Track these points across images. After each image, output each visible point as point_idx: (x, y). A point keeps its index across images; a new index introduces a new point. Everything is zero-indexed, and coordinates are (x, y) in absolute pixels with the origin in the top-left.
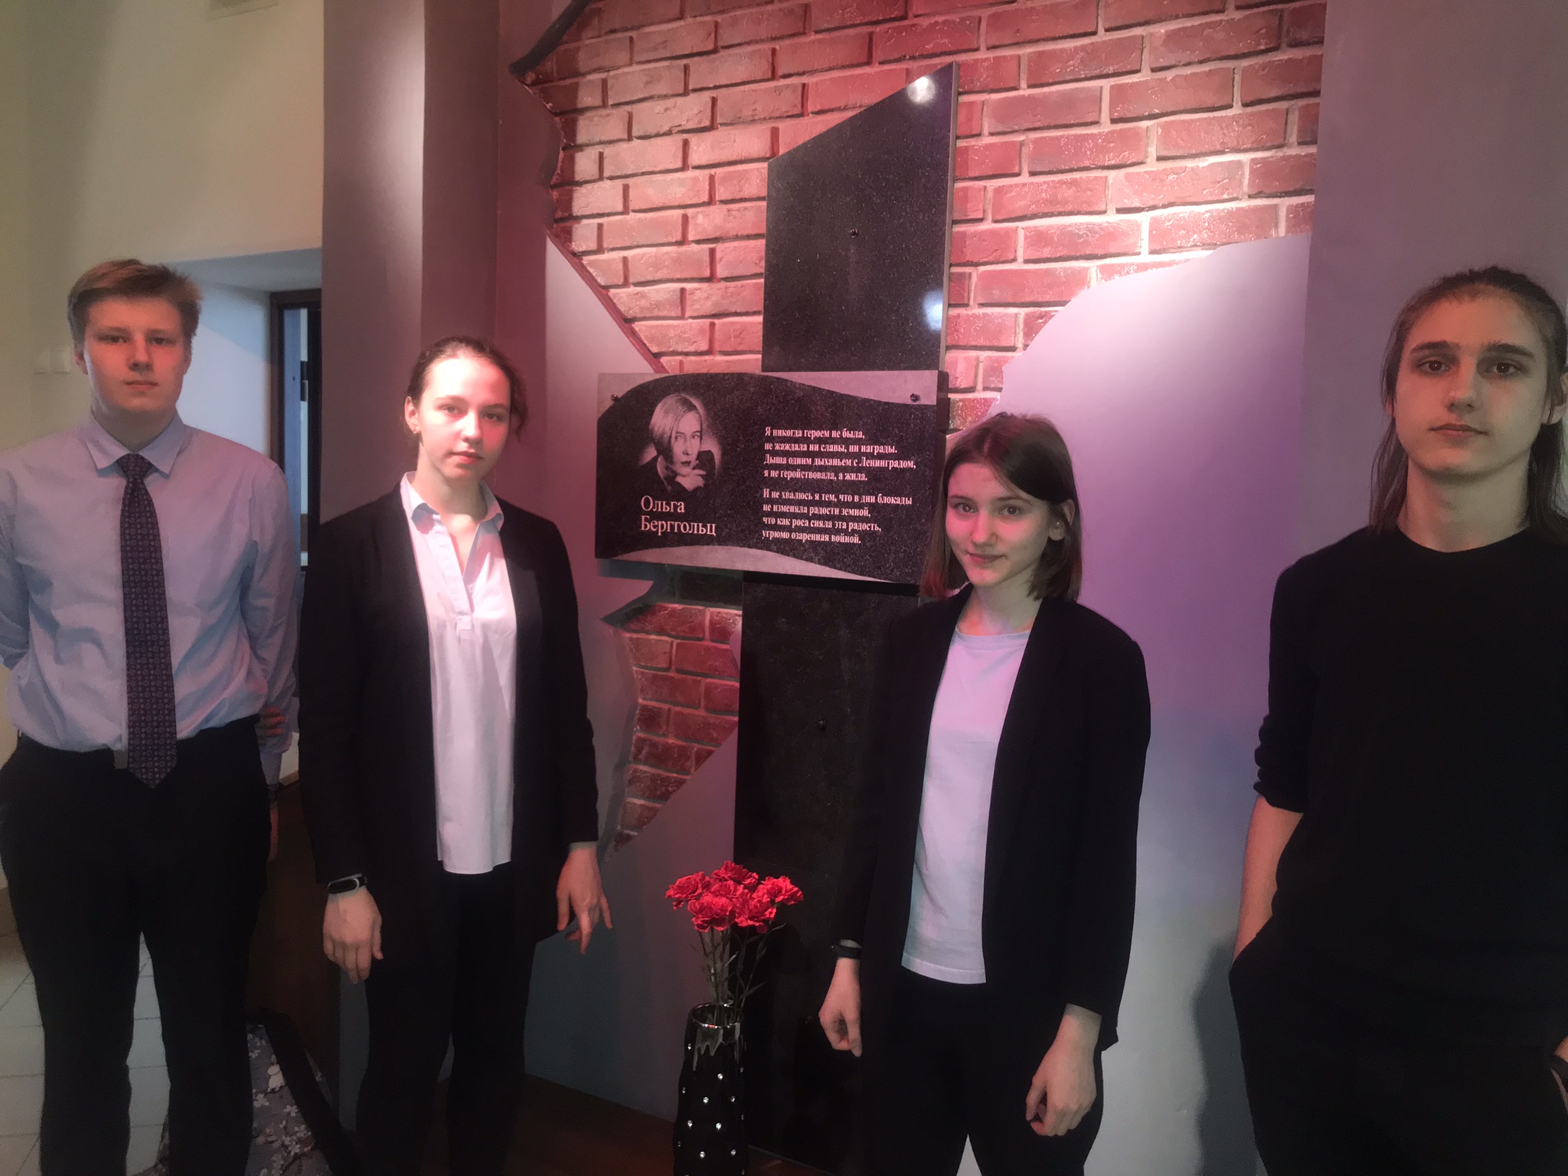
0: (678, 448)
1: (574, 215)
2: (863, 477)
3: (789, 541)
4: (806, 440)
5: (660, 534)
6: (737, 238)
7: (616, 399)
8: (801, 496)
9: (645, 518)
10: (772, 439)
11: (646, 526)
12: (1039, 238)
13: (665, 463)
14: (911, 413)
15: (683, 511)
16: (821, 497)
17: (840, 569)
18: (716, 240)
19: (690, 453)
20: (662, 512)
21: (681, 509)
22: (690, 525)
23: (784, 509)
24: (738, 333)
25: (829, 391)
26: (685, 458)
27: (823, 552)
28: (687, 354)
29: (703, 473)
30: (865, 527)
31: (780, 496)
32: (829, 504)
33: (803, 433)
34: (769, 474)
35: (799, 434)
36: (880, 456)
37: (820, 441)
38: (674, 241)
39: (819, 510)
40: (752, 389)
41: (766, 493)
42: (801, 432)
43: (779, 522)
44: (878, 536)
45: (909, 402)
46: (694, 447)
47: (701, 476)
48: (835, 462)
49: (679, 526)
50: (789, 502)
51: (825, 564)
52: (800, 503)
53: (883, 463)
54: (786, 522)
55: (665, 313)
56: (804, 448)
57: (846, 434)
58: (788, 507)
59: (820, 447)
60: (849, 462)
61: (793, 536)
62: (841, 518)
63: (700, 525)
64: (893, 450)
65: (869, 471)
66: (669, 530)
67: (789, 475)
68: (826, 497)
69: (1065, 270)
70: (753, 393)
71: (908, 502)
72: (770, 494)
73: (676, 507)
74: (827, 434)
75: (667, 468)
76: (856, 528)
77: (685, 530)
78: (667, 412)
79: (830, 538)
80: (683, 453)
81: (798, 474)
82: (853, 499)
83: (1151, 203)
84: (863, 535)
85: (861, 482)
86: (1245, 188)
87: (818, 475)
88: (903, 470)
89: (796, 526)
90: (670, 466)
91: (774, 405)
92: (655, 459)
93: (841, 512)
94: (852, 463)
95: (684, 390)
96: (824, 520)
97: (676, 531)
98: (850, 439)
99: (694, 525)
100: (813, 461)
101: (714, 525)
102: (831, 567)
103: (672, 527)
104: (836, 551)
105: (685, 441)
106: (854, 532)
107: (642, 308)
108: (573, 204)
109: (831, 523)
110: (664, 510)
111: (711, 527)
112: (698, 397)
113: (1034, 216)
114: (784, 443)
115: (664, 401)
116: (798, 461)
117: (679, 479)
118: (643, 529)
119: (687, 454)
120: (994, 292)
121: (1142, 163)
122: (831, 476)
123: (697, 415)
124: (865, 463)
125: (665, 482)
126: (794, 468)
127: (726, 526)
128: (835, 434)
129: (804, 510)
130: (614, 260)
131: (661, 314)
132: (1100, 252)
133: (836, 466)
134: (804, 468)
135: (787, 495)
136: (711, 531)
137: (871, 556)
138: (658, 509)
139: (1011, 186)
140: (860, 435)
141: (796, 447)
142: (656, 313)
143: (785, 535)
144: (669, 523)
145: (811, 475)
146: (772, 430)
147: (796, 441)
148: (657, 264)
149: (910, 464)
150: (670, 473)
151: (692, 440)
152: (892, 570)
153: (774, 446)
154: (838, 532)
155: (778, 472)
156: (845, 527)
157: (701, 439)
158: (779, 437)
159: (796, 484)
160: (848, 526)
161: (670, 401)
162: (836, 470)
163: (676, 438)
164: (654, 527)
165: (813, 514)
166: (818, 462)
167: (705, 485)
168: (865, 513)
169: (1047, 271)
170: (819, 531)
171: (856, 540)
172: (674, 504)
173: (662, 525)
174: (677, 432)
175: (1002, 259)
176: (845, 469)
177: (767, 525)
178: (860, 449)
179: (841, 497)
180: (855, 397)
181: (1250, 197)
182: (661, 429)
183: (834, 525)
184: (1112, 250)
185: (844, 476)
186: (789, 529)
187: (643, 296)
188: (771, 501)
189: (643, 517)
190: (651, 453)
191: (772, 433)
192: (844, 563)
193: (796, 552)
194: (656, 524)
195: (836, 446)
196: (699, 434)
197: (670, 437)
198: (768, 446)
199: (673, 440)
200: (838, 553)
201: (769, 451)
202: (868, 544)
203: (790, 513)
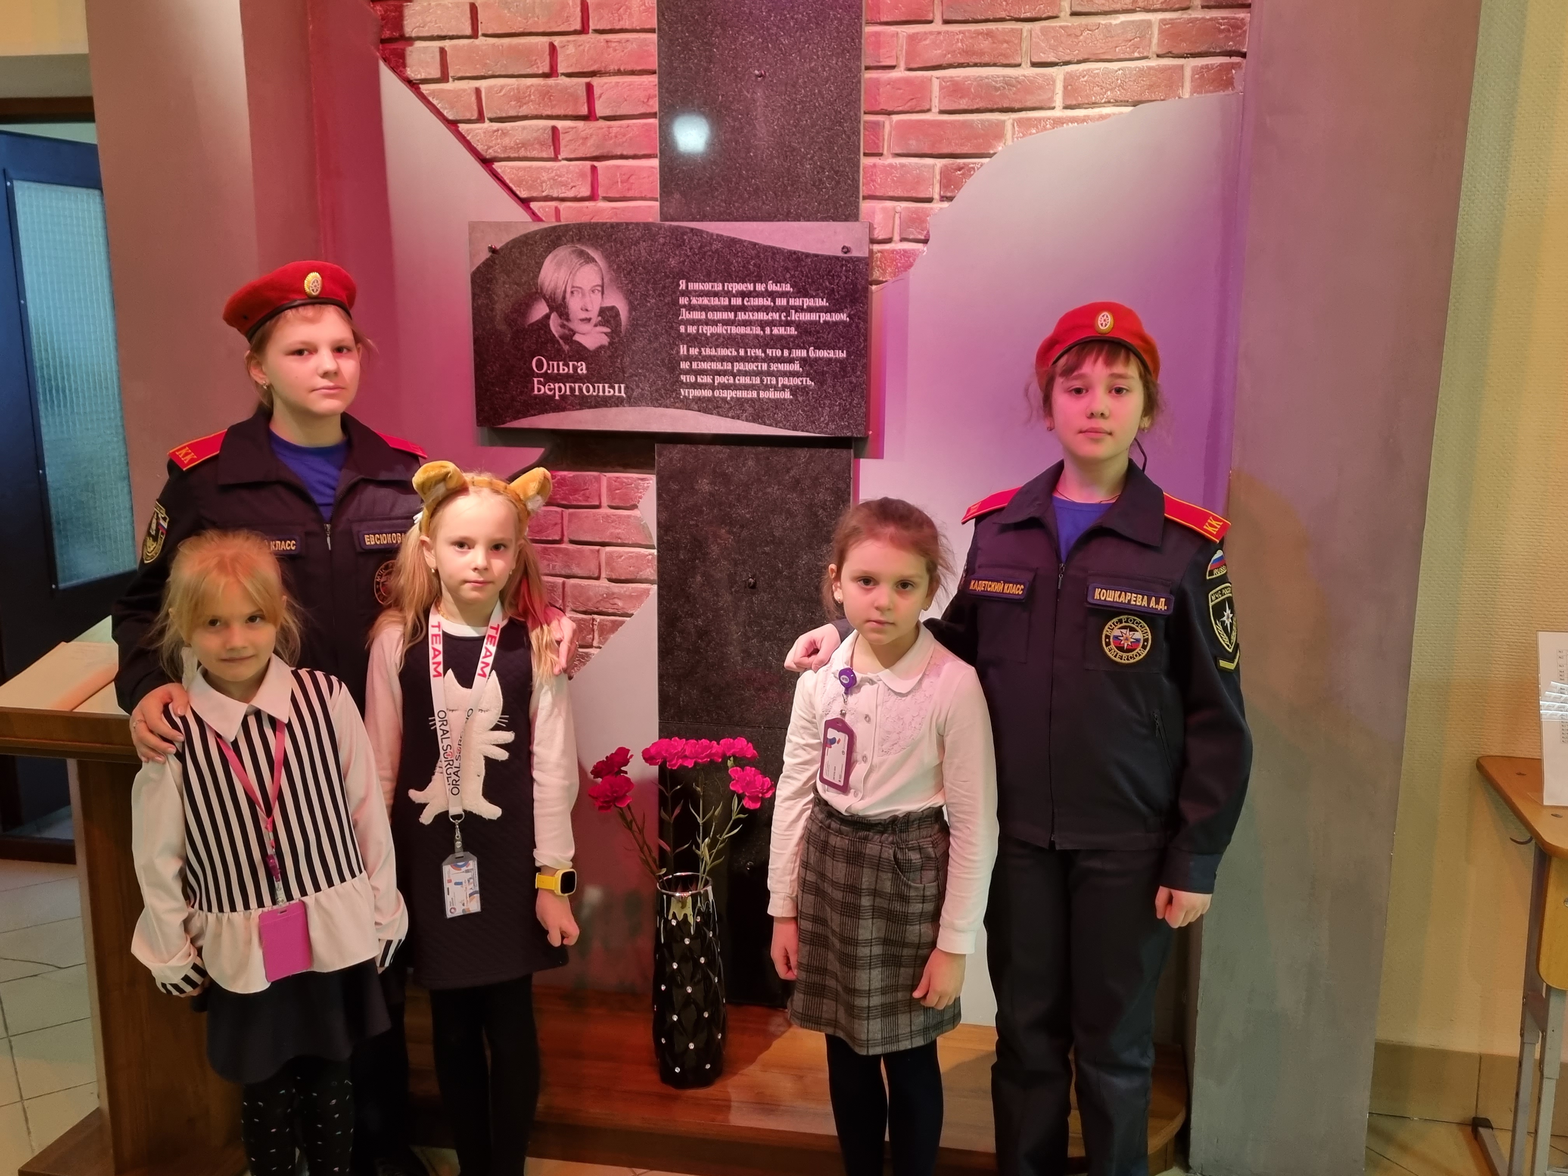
0: (574, 305)
1: (407, 35)
2: (792, 331)
3: (709, 400)
4: (728, 294)
5: (557, 398)
6: (619, 73)
7: (493, 251)
8: (724, 352)
9: (538, 381)
10: (686, 293)
11: (539, 390)
12: (955, 89)
13: (560, 321)
14: (842, 266)
15: (585, 371)
16: (746, 352)
17: (771, 425)
18: (593, 74)
19: (589, 309)
20: (559, 374)
21: (582, 370)
22: (594, 387)
23: (705, 366)
24: (625, 177)
25: (750, 242)
26: (584, 315)
27: (751, 409)
28: (563, 200)
29: (608, 330)
30: (797, 381)
31: (700, 353)
32: (756, 359)
33: (723, 286)
34: (686, 330)
35: (718, 287)
36: (811, 310)
37: (743, 295)
38: (541, 72)
39: (745, 366)
40: (662, 240)
41: (683, 350)
42: (721, 285)
43: (699, 380)
44: (810, 390)
45: (840, 254)
46: (595, 303)
47: (606, 334)
48: (762, 316)
49: (580, 389)
50: (711, 359)
51: (754, 421)
52: (723, 359)
53: (814, 317)
54: (707, 379)
55: (535, 154)
56: (725, 302)
57: (772, 287)
58: (709, 364)
59: (743, 301)
60: (776, 316)
61: (717, 393)
62: (770, 374)
63: (606, 385)
64: (823, 303)
65: (798, 325)
66: (568, 393)
67: (709, 330)
68: (752, 352)
69: (982, 122)
70: (664, 245)
71: (842, 355)
72: (688, 351)
73: (575, 368)
74: (750, 287)
75: (563, 326)
76: (786, 383)
77: (588, 391)
78: (559, 265)
79: (758, 394)
80: (582, 309)
81: (720, 329)
82: (783, 353)
83: (1067, 58)
84: (794, 390)
85: (791, 336)
86: (1155, 48)
87: (742, 330)
88: (836, 323)
89: (719, 383)
90: (565, 323)
91: (688, 256)
92: (547, 317)
93: (769, 367)
94: (780, 316)
95: (579, 240)
96: (750, 376)
97: (577, 393)
98: (777, 292)
99: (598, 387)
100: (736, 316)
101: (623, 386)
102: (760, 424)
103: (572, 390)
104: (765, 407)
105: (583, 295)
106: (784, 387)
107: (505, 147)
108: (405, 22)
109: (758, 378)
110: (561, 371)
111: (620, 388)
112: (597, 249)
113: (950, 66)
114: (702, 297)
115: (555, 252)
116: (719, 316)
117: (577, 338)
118: (536, 392)
119: (587, 310)
120: (911, 142)
121: (1056, 17)
122: (757, 331)
123: (596, 268)
124: (794, 316)
125: (561, 341)
126: (715, 323)
127: (638, 386)
128: (760, 287)
129: (728, 366)
130: (464, 90)
131: (529, 155)
132: (1017, 106)
133: (761, 321)
134: (726, 323)
135: (707, 352)
136: (620, 392)
137: (803, 411)
138: (553, 370)
139: (925, 33)
140: (787, 288)
141: (715, 301)
142: (522, 153)
143: (707, 393)
144: (568, 385)
145: (734, 330)
146: (687, 283)
147: (716, 294)
148: (520, 98)
149: (843, 317)
150: (567, 332)
151: (592, 295)
152: (827, 424)
153: (690, 301)
154: (767, 388)
155: (695, 327)
156: (774, 382)
157: (603, 293)
158: (695, 291)
159: (717, 340)
160: (777, 381)
161: (563, 252)
162: (762, 324)
163: (572, 292)
164: (550, 390)
165: (739, 371)
166: (741, 316)
167: (609, 343)
168: (796, 367)
169: (964, 123)
170: (746, 387)
171: (787, 395)
172: (573, 365)
173: (560, 389)
174: (573, 287)
175: (918, 109)
176: (772, 324)
177: (686, 384)
178: (788, 302)
179: (769, 351)
180: (780, 249)
181: (1158, 56)
182: (552, 284)
183: (762, 381)
184: (1029, 104)
185: (771, 331)
186: (712, 387)
187: (505, 133)
188: (689, 358)
189: (535, 380)
190: (540, 310)
191: (687, 287)
192: (775, 420)
193: (720, 410)
194: (552, 386)
195: (761, 299)
196: (600, 288)
197: (565, 292)
198: (683, 301)
199: (568, 295)
200: (767, 410)
201: (684, 306)
202: (800, 399)
203: (711, 370)
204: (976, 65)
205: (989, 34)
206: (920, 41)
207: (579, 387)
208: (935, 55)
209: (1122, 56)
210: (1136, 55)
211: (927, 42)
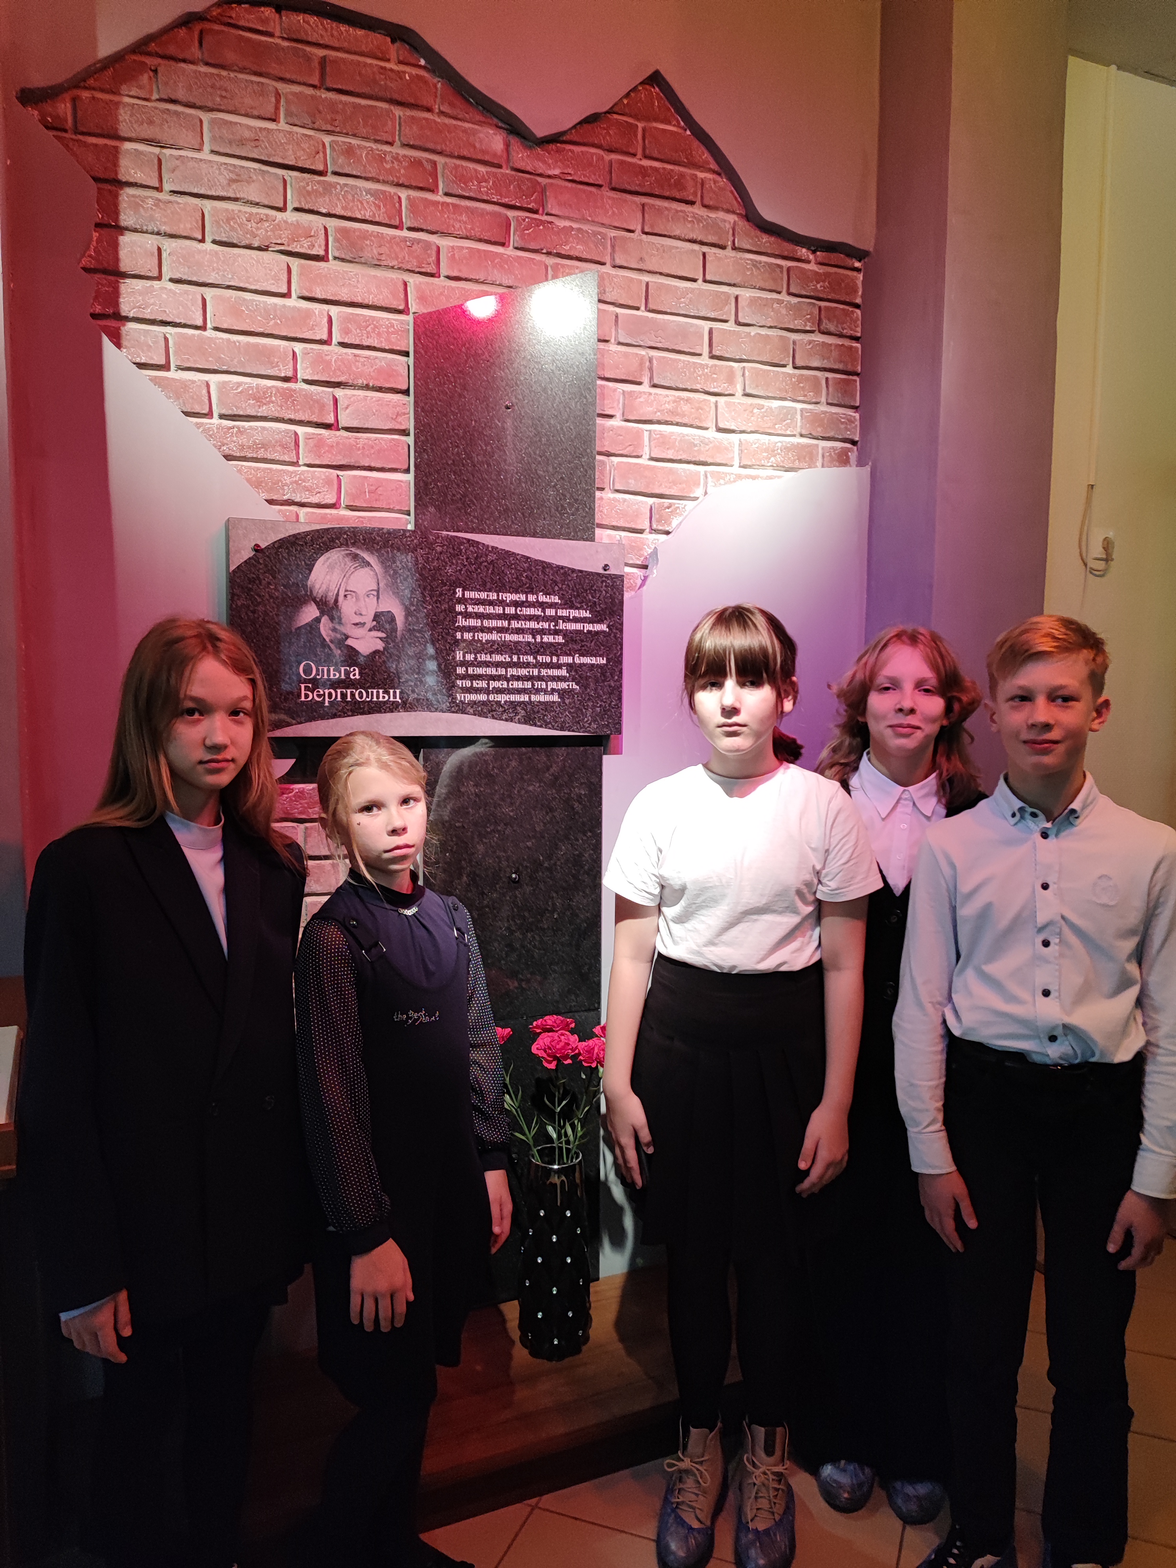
0: (347, 608)
1: (123, 314)
2: (560, 639)
3: (484, 703)
4: (502, 603)
5: (327, 704)
7: (257, 549)
8: (498, 658)
10: (463, 601)
11: (307, 696)
13: (331, 625)
14: (602, 582)
15: (357, 677)
16: (519, 658)
17: (541, 726)
18: (338, 385)
19: (363, 613)
21: (354, 675)
23: (480, 671)
24: (373, 488)
25: (523, 556)
26: (358, 619)
27: (523, 712)
28: (302, 505)
29: (383, 635)
30: (563, 685)
31: (476, 659)
32: (527, 665)
33: (498, 596)
34: (462, 636)
35: (493, 596)
36: (576, 620)
37: (516, 604)
39: (517, 672)
40: (439, 549)
41: (459, 656)
42: (495, 594)
43: (475, 685)
44: (576, 694)
45: (602, 571)
46: (370, 608)
47: (380, 638)
48: (532, 625)
49: (353, 695)
50: (487, 664)
51: (525, 722)
52: (498, 665)
53: (578, 626)
54: (482, 684)
56: (499, 610)
57: (542, 598)
58: (485, 669)
59: (516, 610)
60: (546, 625)
61: (491, 697)
62: (540, 678)
64: (588, 615)
65: (565, 634)
66: (339, 699)
67: (484, 637)
68: (525, 658)
70: (441, 553)
71: (602, 661)
72: (464, 657)
74: (523, 597)
75: (334, 630)
76: (555, 687)
77: (361, 697)
78: (331, 568)
79: (530, 697)
80: (355, 613)
81: (494, 636)
82: (552, 659)
84: (562, 693)
85: (559, 644)
87: (515, 638)
88: (597, 633)
89: (494, 688)
90: (337, 627)
91: (465, 566)
92: (318, 620)
93: (539, 672)
94: (549, 626)
95: (354, 544)
96: (523, 680)
97: (349, 699)
98: (547, 603)
100: (509, 624)
101: (398, 691)
102: (531, 725)
103: (344, 696)
104: (536, 710)
105: (357, 599)
106: (553, 690)
108: (121, 300)
109: (530, 683)
112: (372, 553)
113: (659, 422)
114: (477, 605)
115: (327, 555)
116: (493, 623)
117: (349, 642)
118: (303, 699)
120: (630, 481)
122: (529, 638)
124: (562, 626)
125: (332, 646)
126: (490, 630)
127: (413, 691)
128: (532, 598)
129: (501, 671)
131: (269, 456)
132: (710, 460)
133: (533, 629)
134: (501, 630)
135: (483, 657)
136: (395, 697)
137: (570, 712)
139: (640, 393)
140: (556, 599)
141: (490, 610)
142: (261, 454)
143: (482, 697)
144: (339, 691)
145: (508, 637)
146: (463, 591)
147: (491, 603)
148: (260, 397)
149: (603, 627)
150: (339, 636)
151: (367, 599)
152: (590, 724)
153: (466, 608)
154: (538, 691)
155: (471, 634)
156: (544, 686)
157: (378, 598)
158: (472, 599)
159: (491, 646)
160: (547, 685)
161: (335, 556)
162: (534, 632)
164: (319, 696)
165: (512, 676)
166: (515, 624)
167: (384, 648)
168: (563, 672)
169: (671, 469)
170: (519, 691)
171: (555, 698)
173: (330, 695)
175: (635, 454)
176: (542, 632)
177: (462, 688)
178: (556, 613)
179: (540, 658)
180: (549, 564)
181: (802, 435)
182: (324, 587)
183: (533, 685)
184: (718, 461)
185: (542, 638)
186: (487, 691)
187: (240, 431)
188: (464, 664)
191: (463, 595)
192: (545, 721)
193: (494, 713)
195: (532, 609)
196: (375, 593)
197: (337, 595)
198: (459, 608)
199: (341, 598)
200: (538, 712)
201: (461, 613)
202: (567, 701)
203: (486, 675)
204: (677, 424)
205: (688, 400)
206: (636, 398)
207: (351, 692)
208: (647, 412)
209: (780, 432)
210: (788, 432)
211: (642, 400)
